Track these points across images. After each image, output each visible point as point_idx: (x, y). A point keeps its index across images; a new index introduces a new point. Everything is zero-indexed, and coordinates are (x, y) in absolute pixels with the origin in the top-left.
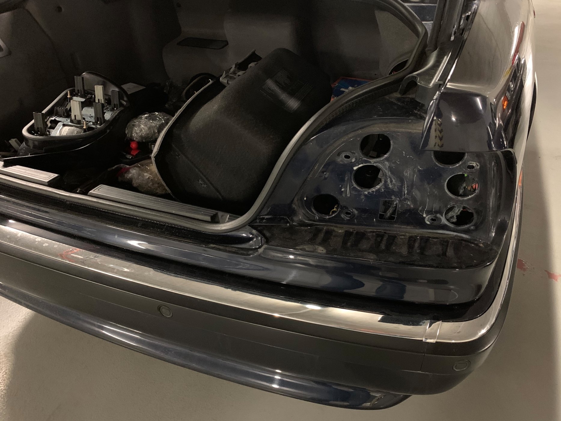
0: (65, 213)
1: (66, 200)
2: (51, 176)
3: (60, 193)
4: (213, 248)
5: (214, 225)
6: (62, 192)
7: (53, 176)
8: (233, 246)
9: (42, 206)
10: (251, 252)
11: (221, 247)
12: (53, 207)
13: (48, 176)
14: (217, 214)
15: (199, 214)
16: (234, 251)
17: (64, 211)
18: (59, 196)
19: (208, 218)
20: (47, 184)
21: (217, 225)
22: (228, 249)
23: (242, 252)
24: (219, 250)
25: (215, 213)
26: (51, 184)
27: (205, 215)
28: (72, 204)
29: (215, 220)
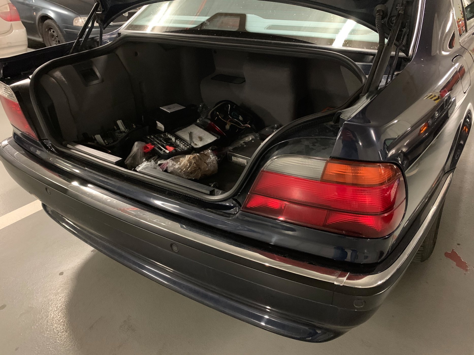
0: (123, 182)
1: (125, 174)
2: (118, 159)
3: (122, 169)
4: (209, 211)
5: (211, 196)
6: (123, 169)
7: (119, 159)
8: (221, 211)
9: (109, 177)
10: (232, 216)
11: (214, 211)
12: (116, 178)
13: (116, 159)
14: (214, 190)
15: (203, 189)
16: (221, 214)
17: (123, 181)
18: (120, 171)
19: (208, 192)
20: (115, 163)
21: (213, 196)
22: (218, 212)
23: (226, 215)
24: (212, 212)
25: (213, 189)
26: (117, 163)
27: (207, 190)
28: (128, 177)
29: (212, 193)
